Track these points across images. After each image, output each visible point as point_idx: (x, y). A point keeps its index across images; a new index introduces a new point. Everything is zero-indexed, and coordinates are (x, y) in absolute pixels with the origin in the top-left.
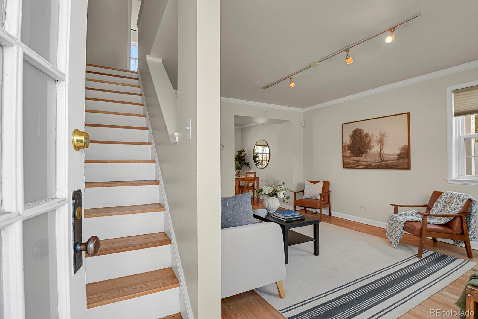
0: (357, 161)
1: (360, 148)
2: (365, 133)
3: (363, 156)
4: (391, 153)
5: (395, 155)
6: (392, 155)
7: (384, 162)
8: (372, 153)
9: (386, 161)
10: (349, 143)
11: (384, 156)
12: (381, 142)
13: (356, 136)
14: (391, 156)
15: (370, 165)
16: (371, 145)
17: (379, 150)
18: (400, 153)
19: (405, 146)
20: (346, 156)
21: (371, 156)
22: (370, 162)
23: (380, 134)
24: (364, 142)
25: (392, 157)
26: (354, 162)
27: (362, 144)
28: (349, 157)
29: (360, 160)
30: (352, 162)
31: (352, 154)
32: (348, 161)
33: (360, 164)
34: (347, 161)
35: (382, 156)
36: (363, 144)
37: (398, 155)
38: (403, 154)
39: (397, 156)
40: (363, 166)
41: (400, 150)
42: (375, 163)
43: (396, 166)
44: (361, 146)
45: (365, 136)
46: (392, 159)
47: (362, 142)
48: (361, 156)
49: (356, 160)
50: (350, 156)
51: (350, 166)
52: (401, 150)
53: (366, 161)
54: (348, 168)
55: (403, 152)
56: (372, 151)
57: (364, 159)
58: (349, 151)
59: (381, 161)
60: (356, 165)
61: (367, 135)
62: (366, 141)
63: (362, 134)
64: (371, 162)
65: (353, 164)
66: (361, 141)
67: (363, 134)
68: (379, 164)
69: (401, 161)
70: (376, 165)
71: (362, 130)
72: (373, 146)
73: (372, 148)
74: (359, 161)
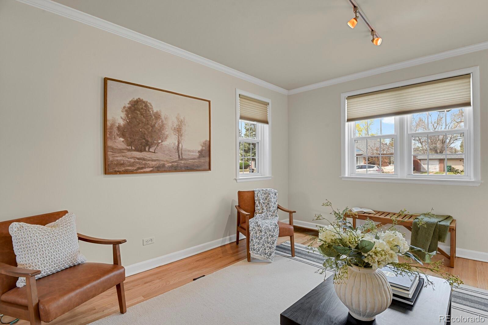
0: (138, 159)
1: (146, 135)
2: (155, 111)
3: (151, 150)
4: (192, 150)
5: (196, 152)
6: (193, 151)
7: (183, 162)
8: (166, 146)
9: (185, 159)
10: (122, 123)
11: (183, 153)
12: (179, 131)
13: (138, 112)
14: (192, 153)
15: (164, 165)
16: (164, 134)
17: (177, 144)
18: (201, 150)
19: (206, 141)
20: (113, 148)
21: (164, 151)
22: (162, 161)
23: (178, 119)
24: (153, 126)
25: (192, 155)
26: (132, 160)
27: (149, 128)
28: (121, 151)
29: (146, 157)
30: (129, 162)
31: (128, 146)
32: (119, 158)
33: (145, 164)
34: (116, 158)
35: (180, 152)
36: (151, 128)
37: (199, 152)
38: (204, 151)
39: (198, 154)
40: (152, 169)
41: (201, 146)
42: (171, 163)
43: (198, 167)
44: (146, 133)
45: (155, 117)
46: (193, 157)
47: (149, 126)
48: (147, 149)
49: (138, 157)
50: (123, 149)
51: (123, 169)
52: (203, 146)
53: (157, 160)
54: (120, 173)
55: (204, 148)
56: (165, 143)
57: (154, 156)
58: (122, 139)
59: (179, 160)
60: (138, 166)
61: (157, 116)
62: (156, 126)
63: (149, 111)
64: (164, 161)
65: (132, 165)
66: (148, 124)
67: (151, 112)
68: (176, 164)
69: (202, 160)
70: (172, 166)
71: (150, 103)
72: (167, 136)
73: (166, 138)
74: (144, 159)
